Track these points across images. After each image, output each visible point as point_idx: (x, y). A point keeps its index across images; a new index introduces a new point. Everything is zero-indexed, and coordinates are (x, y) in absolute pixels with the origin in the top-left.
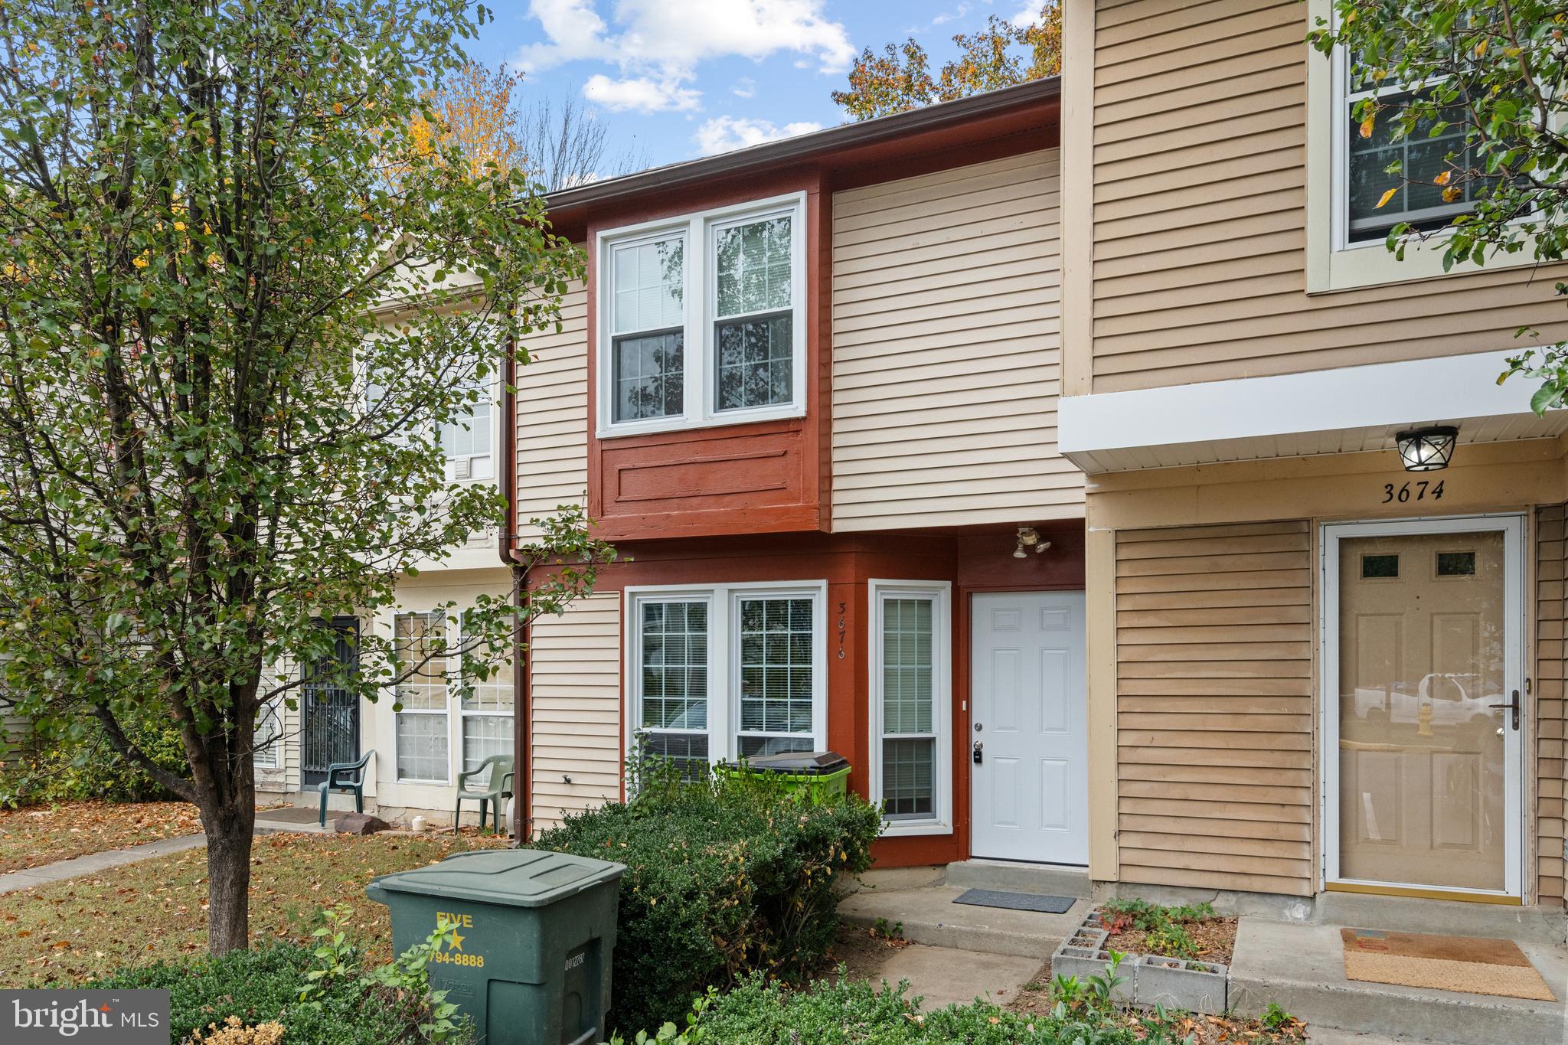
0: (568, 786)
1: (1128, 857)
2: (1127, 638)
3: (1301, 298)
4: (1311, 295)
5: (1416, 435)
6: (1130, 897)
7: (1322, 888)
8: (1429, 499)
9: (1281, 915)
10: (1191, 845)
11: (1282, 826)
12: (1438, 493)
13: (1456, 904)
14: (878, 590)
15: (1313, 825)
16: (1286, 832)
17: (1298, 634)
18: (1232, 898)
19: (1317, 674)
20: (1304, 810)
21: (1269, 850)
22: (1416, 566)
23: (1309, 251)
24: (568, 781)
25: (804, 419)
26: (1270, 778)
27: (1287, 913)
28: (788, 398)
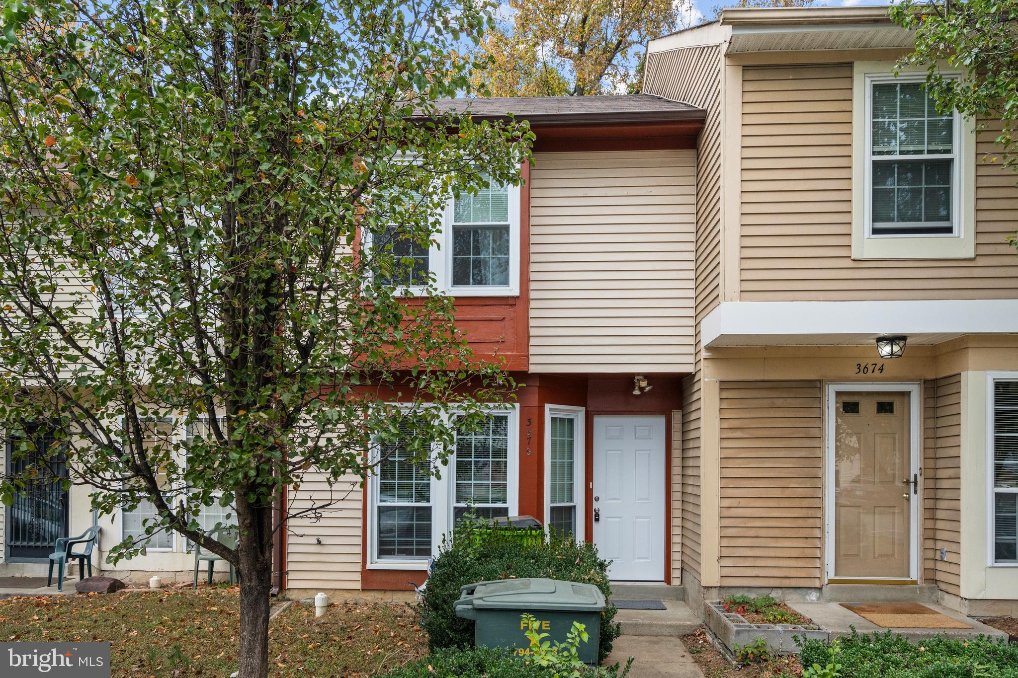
0: (318, 546)
1: (726, 572)
2: (726, 444)
3: (849, 260)
4: (854, 260)
5: (892, 340)
6: (727, 595)
7: (826, 582)
8: (877, 372)
9: (805, 599)
10: (759, 563)
11: (806, 550)
12: (881, 370)
13: (890, 586)
14: (550, 411)
15: (821, 548)
16: (808, 552)
17: (815, 443)
18: (780, 591)
19: (824, 465)
20: (817, 540)
21: (800, 563)
22: (868, 408)
23: (853, 235)
24: (319, 543)
25: (517, 297)
26: (800, 523)
27: (807, 597)
28: (505, 282)
